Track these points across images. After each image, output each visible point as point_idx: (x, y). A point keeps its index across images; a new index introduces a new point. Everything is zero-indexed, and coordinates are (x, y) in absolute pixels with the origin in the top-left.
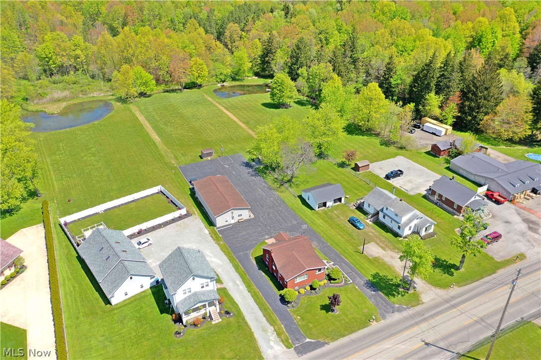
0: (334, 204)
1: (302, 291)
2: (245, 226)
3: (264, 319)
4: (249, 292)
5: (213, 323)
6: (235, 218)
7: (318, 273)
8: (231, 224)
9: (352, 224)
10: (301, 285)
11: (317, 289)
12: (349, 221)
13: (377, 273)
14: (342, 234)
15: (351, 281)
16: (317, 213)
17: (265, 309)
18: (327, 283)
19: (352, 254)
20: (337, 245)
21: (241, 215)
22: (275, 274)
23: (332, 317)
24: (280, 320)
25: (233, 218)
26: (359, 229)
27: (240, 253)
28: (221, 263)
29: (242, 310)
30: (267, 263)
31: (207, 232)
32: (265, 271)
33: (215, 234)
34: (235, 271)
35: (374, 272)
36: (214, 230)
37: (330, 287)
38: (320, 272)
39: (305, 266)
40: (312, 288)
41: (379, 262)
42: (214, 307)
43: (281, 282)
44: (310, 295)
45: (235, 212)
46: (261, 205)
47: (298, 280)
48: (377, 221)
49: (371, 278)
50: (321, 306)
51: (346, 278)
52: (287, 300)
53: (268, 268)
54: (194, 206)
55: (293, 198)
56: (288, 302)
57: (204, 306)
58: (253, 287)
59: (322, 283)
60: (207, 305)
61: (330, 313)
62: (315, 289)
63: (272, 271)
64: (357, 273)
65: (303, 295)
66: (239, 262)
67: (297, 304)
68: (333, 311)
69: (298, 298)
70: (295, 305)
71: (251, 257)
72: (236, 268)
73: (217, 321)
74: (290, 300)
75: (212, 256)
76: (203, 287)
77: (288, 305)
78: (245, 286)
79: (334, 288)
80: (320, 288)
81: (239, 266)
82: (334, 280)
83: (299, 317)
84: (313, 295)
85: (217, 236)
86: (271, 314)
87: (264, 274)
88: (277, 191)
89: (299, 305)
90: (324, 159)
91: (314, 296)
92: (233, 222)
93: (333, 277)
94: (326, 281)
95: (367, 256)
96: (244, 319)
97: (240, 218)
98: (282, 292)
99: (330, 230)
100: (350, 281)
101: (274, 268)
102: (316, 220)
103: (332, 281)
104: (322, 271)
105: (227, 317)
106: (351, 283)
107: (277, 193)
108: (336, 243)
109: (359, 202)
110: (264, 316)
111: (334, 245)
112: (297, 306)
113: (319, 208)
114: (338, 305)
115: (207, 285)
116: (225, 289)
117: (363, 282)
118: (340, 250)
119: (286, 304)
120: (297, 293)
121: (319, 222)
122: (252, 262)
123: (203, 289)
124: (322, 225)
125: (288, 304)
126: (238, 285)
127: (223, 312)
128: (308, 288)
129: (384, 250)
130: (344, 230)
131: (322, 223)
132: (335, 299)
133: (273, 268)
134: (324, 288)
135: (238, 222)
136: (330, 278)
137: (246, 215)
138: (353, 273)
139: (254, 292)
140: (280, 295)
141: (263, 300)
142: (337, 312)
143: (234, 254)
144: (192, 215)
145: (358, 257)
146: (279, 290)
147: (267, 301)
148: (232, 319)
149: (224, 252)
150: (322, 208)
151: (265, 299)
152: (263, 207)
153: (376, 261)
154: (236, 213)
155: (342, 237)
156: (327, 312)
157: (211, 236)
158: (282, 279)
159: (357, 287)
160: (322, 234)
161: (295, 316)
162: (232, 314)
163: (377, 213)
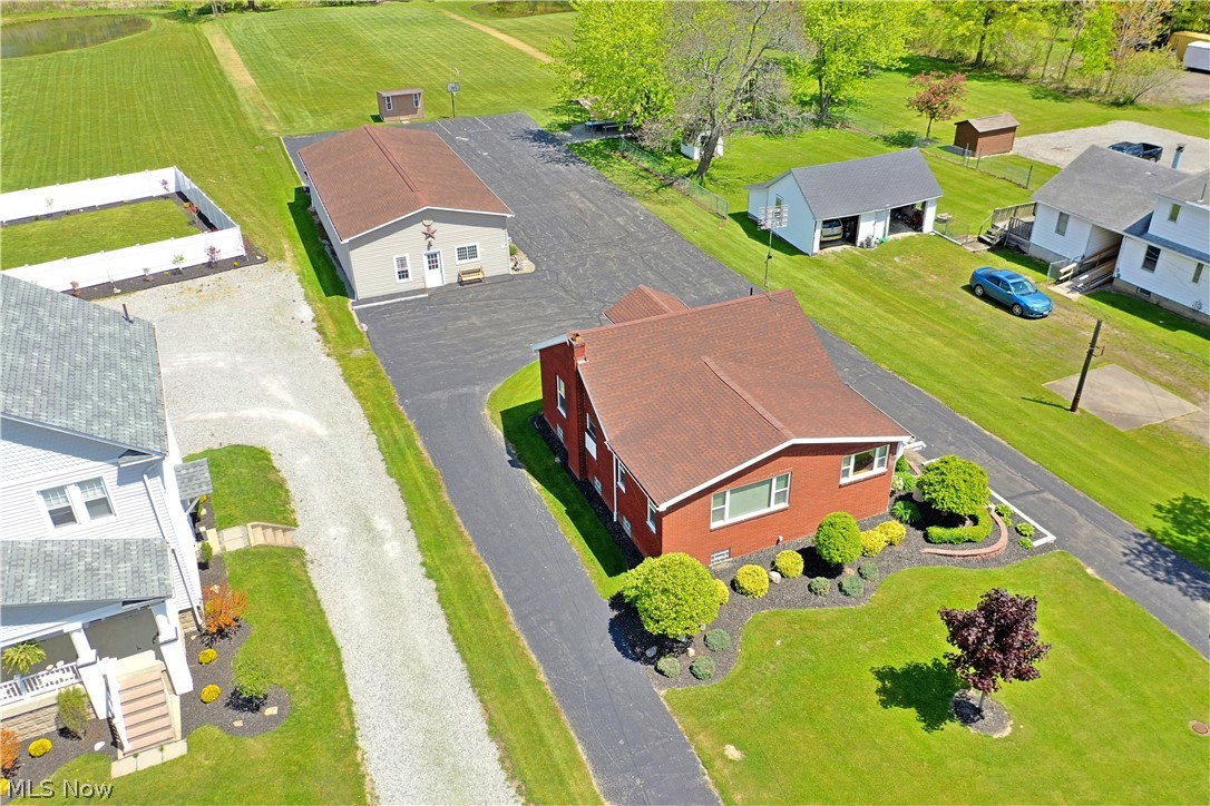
0: (891, 237)
1: (755, 577)
2: (489, 298)
3: (491, 750)
4: (429, 576)
5: (122, 767)
6: (441, 259)
7: (853, 477)
8: (423, 291)
9: (985, 297)
10: (750, 539)
11: (849, 572)
12: (971, 289)
13: (1187, 498)
14: (946, 332)
15: (1050, 538)
16: (818, 263)
17: (508, 685)
18: (906, 542)
19: (1019, 411)
20: (931, 372)
21: (472, 252)
22: (598, 485)
23: (970, 762)
24: (601, 765)
25: (433, 261)
26: (1027, 314)
27: (434, 395)
28: (321, 430)
29: (354, 685)
30: (560, 433)
31: (306, 313)
32: (548, 470)
33: (342, 321)
34: (382, 466)
35: (1171, 494)
36: (344, 309)
37: (922, 562)
38: (864, 474)
39: (778, 424)
40: (817, 564)
41: (1178, 450)
42: (151, 654)
43: (627, 526)
44: (804, 603)
45: (441, 229)
46: (572, 235)
47: (731, 511)
48: (1108, 288)
49: (1159, 526)
50: (881, 675)
51: (1014, 515)
52: (651, 628)
53: (565, 457)
54: (290, 237)
55: (710, 220)
56: (665, 645)
57: (60, 648)
58: (461, 550)
59: (876, 538)
60: (81, 642)
61: (952, 727)
62: (833, 570)
63: (584, 471)
64: (1067, 497)
65: (761, 605)
66: (418, 428)
67: (724, 656)
68: (969, 714)
69: (730, 619)
70: (705, 664)
71: (486, 411)
72: (394, 455)
73: (151, 759)
74: (676, 630)
75: (290, 400)
76: (63, 516)
77: (663, 663)
78: (414, 543)
79: (951, 570)
80: (867, 566)
81: (411, 443)
82: (953, 520)
83: (732, 752)
84: (826, 607)
85: (347, 329)
86: (544, 722)
87: (535, 484)
88: (649, 200)
89: (737, 667)
90: (829, 126)
91: (831, 611)
92: (434, 279)
93: (946, 501)
94: (898, 529)
95: (1100, 423)
96: (347, 746)
97: (468, 264)
98: (628, 581)
99: (881, 318)
100: (1040, 535)
101: (591, 446)
102: (814, 283)
103: (935, 531)
104: (877, 470)
105: (230, 730)
106: (1047, 547)
107: (647, 204)
108: (920, 365)
109: (1003, 225)
110: (495, 733)
111: (916, 373)
112: (725, 669)
113: (823, 244)
114: (1022, 675)
115: (100, 507)
116: (297, 553)
117: (1118, 547)
118: (947, 391)
119: (650, 653)
120: (723, 588)
121: (831, 290)
122: (486, 433)
123: (66, 532)
124: (842, 300)
125: (660, 654)
126: (374, 537)
127: (211, 691)
128: (794, 563)
129: (1187, 396)
130: (954, 320)
131: (843, 295)
132: (1004, 632)
133: (584, 452)
134: (887, 570)
135: (461, 283)
136: (926, 514)
137: (494, 252)
138: (1047, 495)
139: (463, 579)
140: (617, 601)
141: (505, 626)
142: (1000, 725)
143: (403, 397)
144: (265, 260)
145: (1050, 424)
146: (614, 569)
147: (529, 631)
148: (256, 746)
149: (355, 386)
150: (838, 249)
151: (520, 618)
152: (581, 241)
153: (1155, 441)
154: (450, 237)
155: (949, 344)
156: (933, 718)
157: (320, 330)
158: (635, 499)
159: (1089, 571)
160: (846, 331)
161: (705, 741)
162: (271, 711)
163: (1110, 251)
